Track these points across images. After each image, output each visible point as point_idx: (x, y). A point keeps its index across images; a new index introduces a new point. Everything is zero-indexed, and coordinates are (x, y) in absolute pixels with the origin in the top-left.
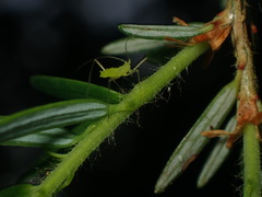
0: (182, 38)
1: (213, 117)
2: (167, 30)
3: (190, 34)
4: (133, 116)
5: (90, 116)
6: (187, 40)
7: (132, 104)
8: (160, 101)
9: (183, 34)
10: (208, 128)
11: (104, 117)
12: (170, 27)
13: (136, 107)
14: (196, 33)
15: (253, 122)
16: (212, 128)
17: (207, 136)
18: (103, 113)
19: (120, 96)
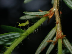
0: (41, 15)
1: (50, 37)
2: (37, 13)
3: (43, 14)
4: (28, 37)
5: (16, 37)
6: (42, 16)
7: (27, 33)
8: (35, 33)
9: (41, 14)
10: (48, 40)
11: (19, 37)
12: (38, 12)
13: (28, 34)
14: (45, 14)
15: (60, 38)
16: (49, 40)
17: (48, 42)
18: (19, 36)
19: (24, 31)
